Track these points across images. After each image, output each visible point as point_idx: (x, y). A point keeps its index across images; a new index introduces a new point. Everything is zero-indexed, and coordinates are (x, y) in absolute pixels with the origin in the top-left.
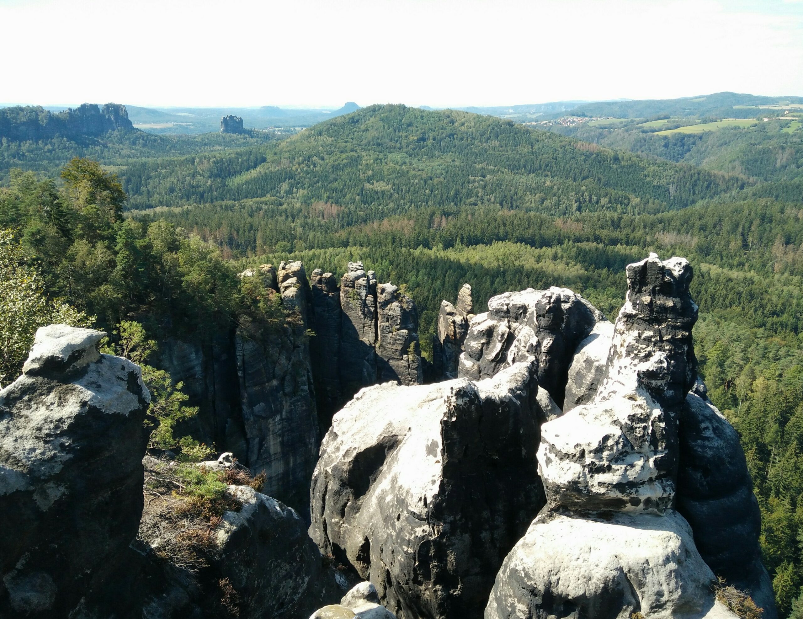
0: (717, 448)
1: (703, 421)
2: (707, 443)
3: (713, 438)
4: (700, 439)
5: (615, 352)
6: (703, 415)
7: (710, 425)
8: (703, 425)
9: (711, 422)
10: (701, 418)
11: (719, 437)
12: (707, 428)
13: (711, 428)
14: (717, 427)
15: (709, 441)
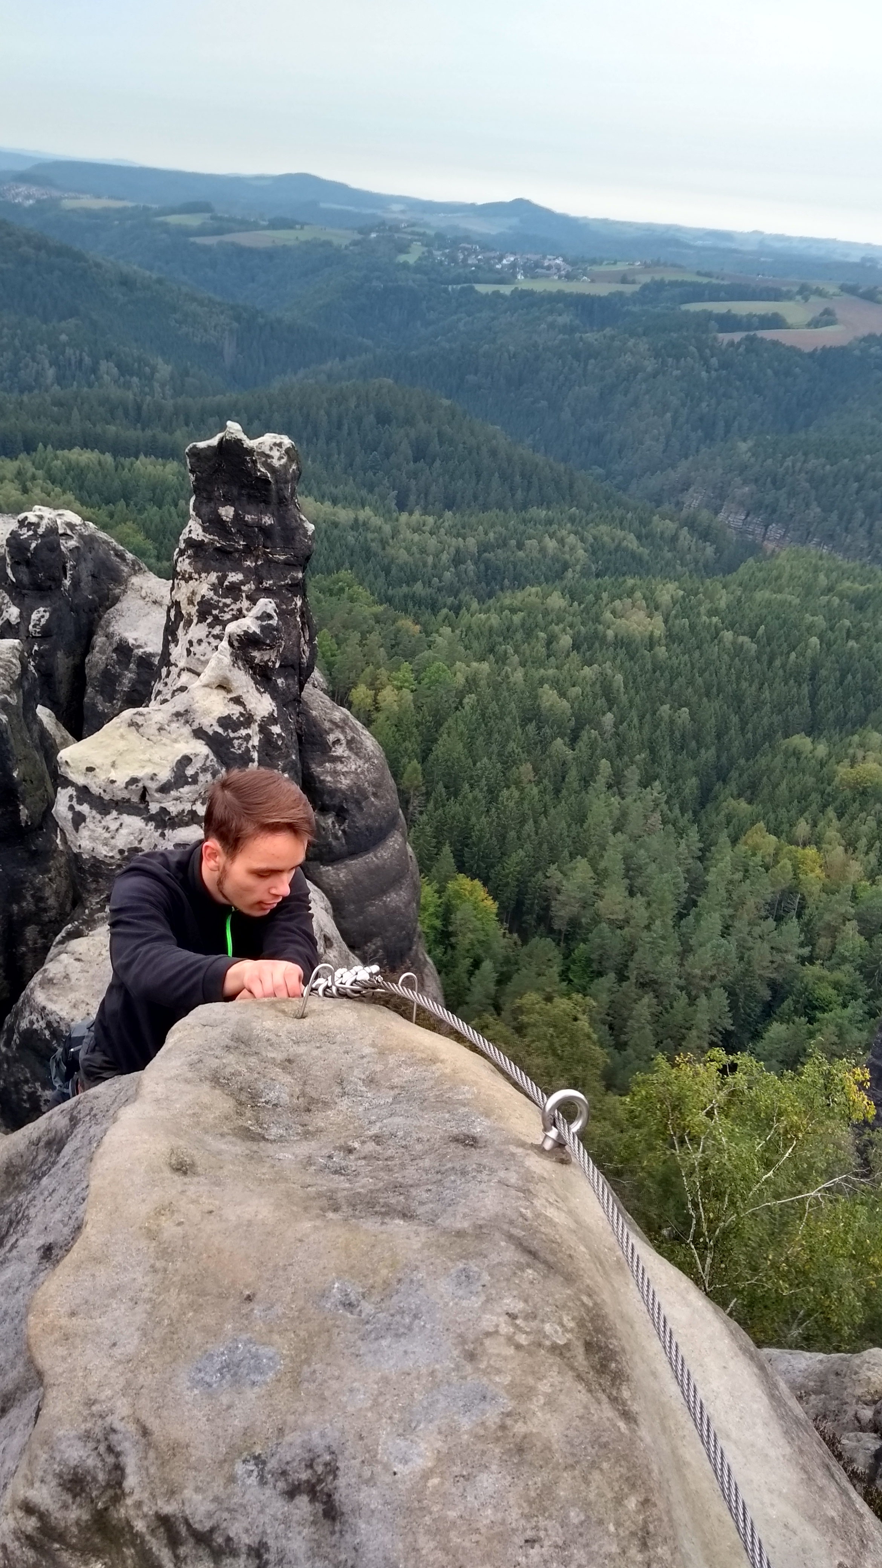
0: (355, 772)
1: (331, 730)
2: (340, 767)
3: (349, 758)
4: (329, 761)
5: (179, 614)
6: (331, 721)
7: (342, 737)
8: (331, 738)
9: (343, 732)
10: (327, 725)
11: (357, 754)
12: (338, 741)
13: (344, 742)
14: (353, 738)
15: (342, 762)
